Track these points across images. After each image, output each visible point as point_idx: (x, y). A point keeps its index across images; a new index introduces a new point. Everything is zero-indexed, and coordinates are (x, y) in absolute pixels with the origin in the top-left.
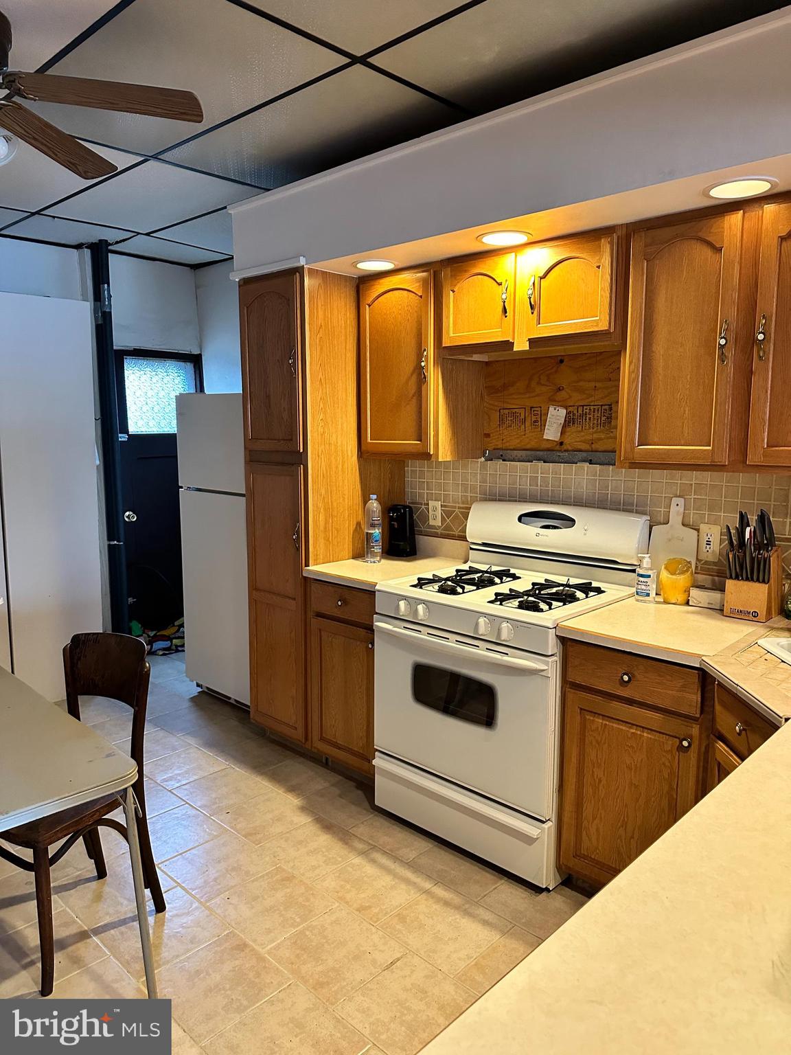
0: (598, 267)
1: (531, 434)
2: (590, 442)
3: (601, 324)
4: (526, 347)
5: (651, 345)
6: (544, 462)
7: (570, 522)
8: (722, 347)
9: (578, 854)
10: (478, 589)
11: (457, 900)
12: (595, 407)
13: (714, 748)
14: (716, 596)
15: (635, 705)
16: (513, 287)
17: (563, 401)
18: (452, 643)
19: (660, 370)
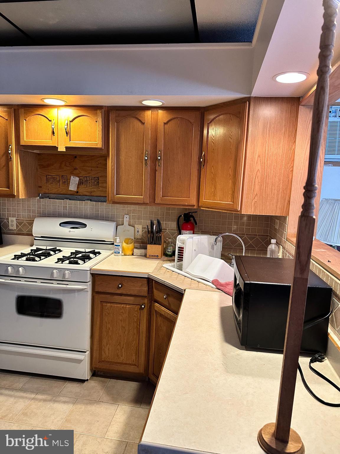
0: (96, 121)
1: (63, 187)
2: (90, 192)
3: (99, 145)
4: (64, 150)
5: (119, 156)
6: (70, 200)
7: (85, 226)
8: (146, 160)
9: (100, 361)
10: (46, 258)
11: (49, 397)
12: (92, 178)
13: (154, 306)
14: (143, 251)
15: (123, 296)
16: (57, 123)
17: (77, 174)
18: (39, 283)
19: (123, 166)
